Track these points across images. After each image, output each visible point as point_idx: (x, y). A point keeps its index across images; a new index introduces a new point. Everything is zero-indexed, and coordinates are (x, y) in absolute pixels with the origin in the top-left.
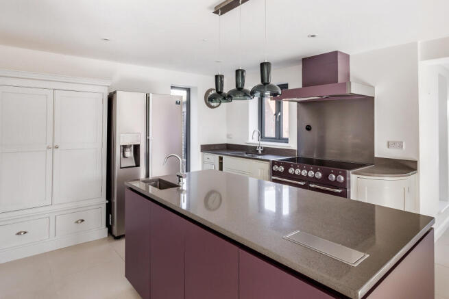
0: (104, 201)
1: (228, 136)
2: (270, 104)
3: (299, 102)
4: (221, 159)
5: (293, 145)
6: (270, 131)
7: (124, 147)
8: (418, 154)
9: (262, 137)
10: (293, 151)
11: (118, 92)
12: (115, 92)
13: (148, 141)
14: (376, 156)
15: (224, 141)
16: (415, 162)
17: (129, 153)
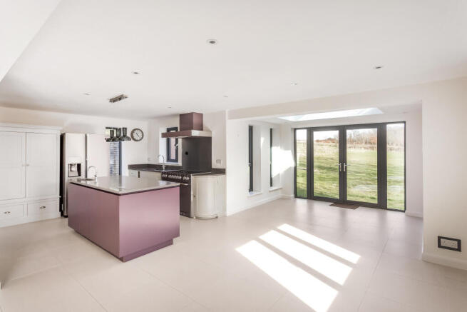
0: (58, 196)
1: (149, 159)
2: (173, 140)
3: (183, 139)
4: (139, 173)
5: (180, 163)
6: (173, 157)
7: (71, 165)
8: (226, 165)
9: (169, 159)
10: (179, 167)
11: (66, 134)
12: (64, 134)
13: (86, 162)
14: (213, 167)
15: (146, 162)
16: (225, 170)
17: (75, 169)
